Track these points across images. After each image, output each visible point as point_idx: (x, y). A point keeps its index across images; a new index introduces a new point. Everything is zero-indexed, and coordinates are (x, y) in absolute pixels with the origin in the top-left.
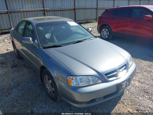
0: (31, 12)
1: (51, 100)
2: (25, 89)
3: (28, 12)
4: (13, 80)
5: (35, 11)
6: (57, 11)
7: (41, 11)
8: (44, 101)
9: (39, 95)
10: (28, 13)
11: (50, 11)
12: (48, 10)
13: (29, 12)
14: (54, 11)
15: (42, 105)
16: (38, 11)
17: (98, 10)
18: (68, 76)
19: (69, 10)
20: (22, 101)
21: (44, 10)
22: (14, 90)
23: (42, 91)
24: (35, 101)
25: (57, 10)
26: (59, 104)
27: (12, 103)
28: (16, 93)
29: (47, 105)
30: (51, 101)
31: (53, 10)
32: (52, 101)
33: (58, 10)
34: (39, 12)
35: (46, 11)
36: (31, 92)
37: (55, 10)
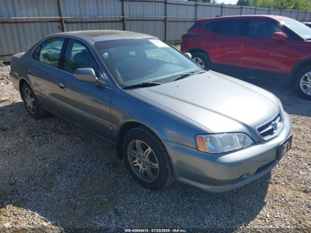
0: (33, 24)
1: (144, 188)
2: (81, 174)
3: (27, 22)
4: (44, 159)
5: (40, 21)
6: (87, 22)
7: (54, 22)
8: (131, 192)
9: (115, 183)
10: (26, 25)
11: (74, 22)
12: (68, 21)
13: (29, 22)
14: (81, 22)
15: (132, 199)
16: (47, 21)
17: (167, 23)
18: (197, 135)
19: (112, 22)
20: (87, 196)
21: (61, 21)
22: (58, 178)
23: (117, 174)
24: (112, 193)
25: (88, 20)
26: (164, 195)
27: (68, 201)
28: (64, 183)
29: (142, 199)
30: (145, 190)
31: (79, 20)
32: (149, 191)
33: (90, 21)
34: (49, 24)
35: (65, 22)
36: (95, 179)
37: (84, 21)
